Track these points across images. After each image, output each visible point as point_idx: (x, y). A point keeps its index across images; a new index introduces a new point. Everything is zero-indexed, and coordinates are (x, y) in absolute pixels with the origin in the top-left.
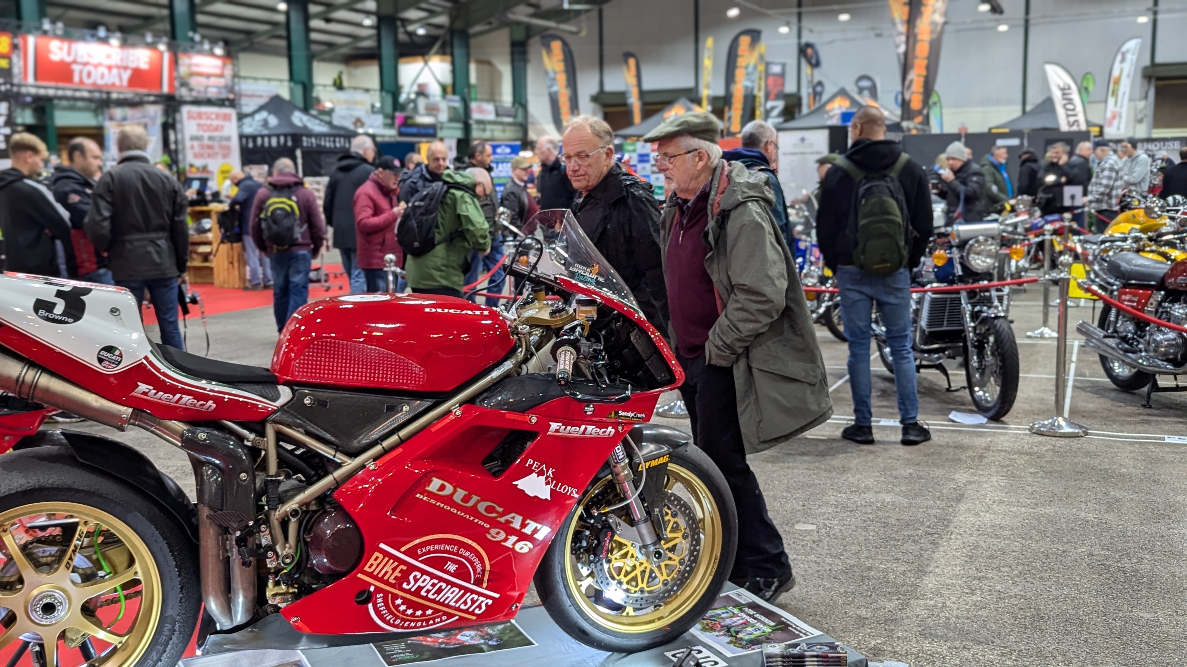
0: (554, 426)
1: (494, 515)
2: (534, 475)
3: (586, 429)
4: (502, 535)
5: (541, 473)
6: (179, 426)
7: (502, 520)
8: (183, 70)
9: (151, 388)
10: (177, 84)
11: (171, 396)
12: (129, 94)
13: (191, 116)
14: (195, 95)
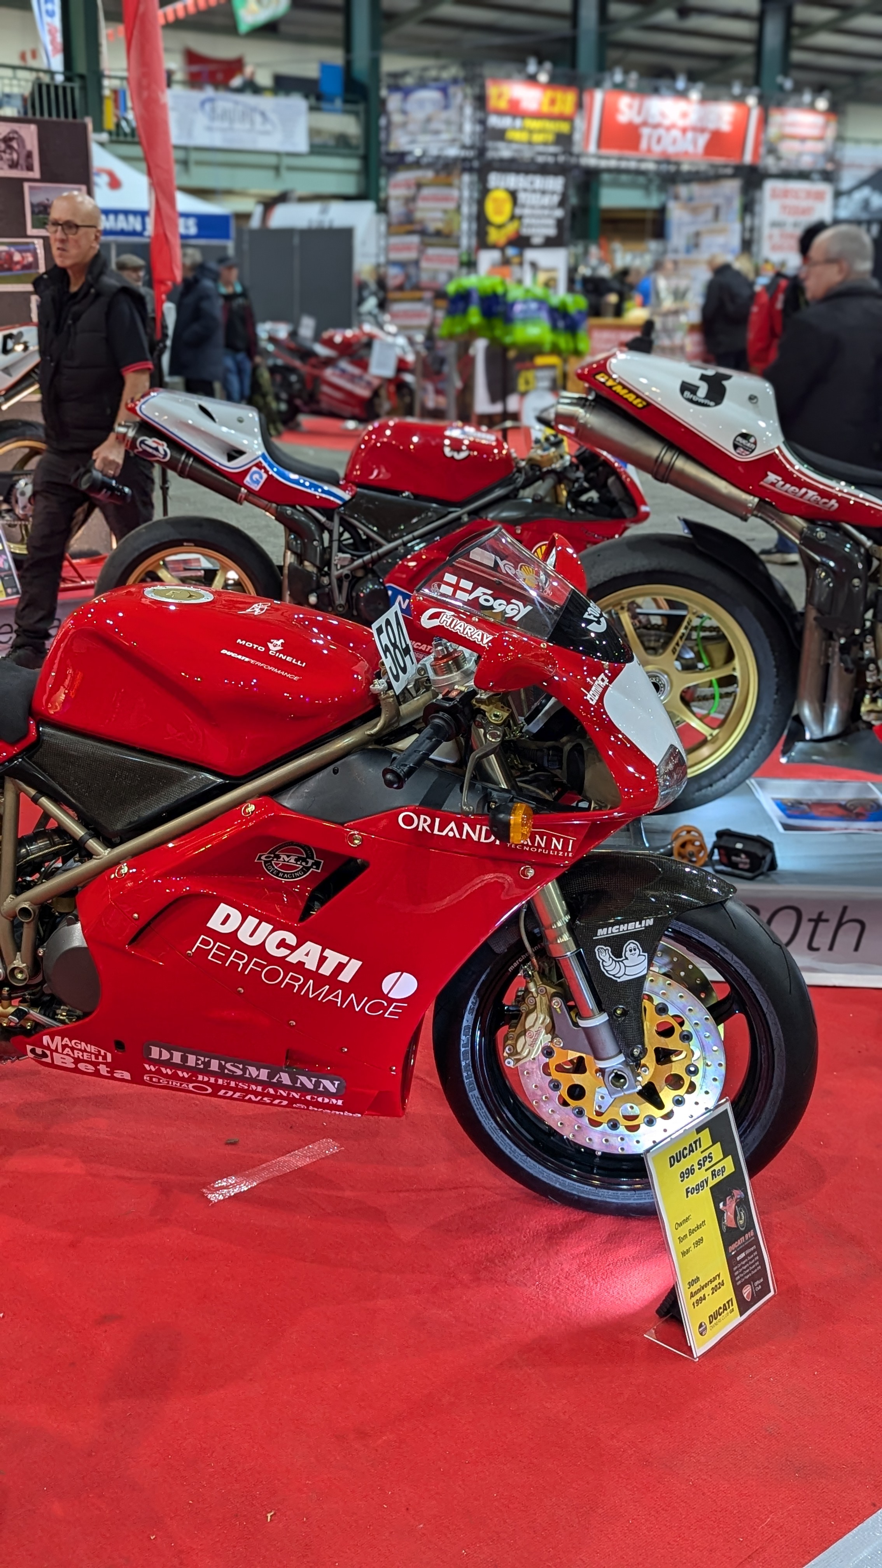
6: (799, 522)
8: (773, 131)
9: (780, 479)
10: (762, 150)
11: (797, 490)
12: (703, 165)
13: (775, 195)
14: (783, 165)
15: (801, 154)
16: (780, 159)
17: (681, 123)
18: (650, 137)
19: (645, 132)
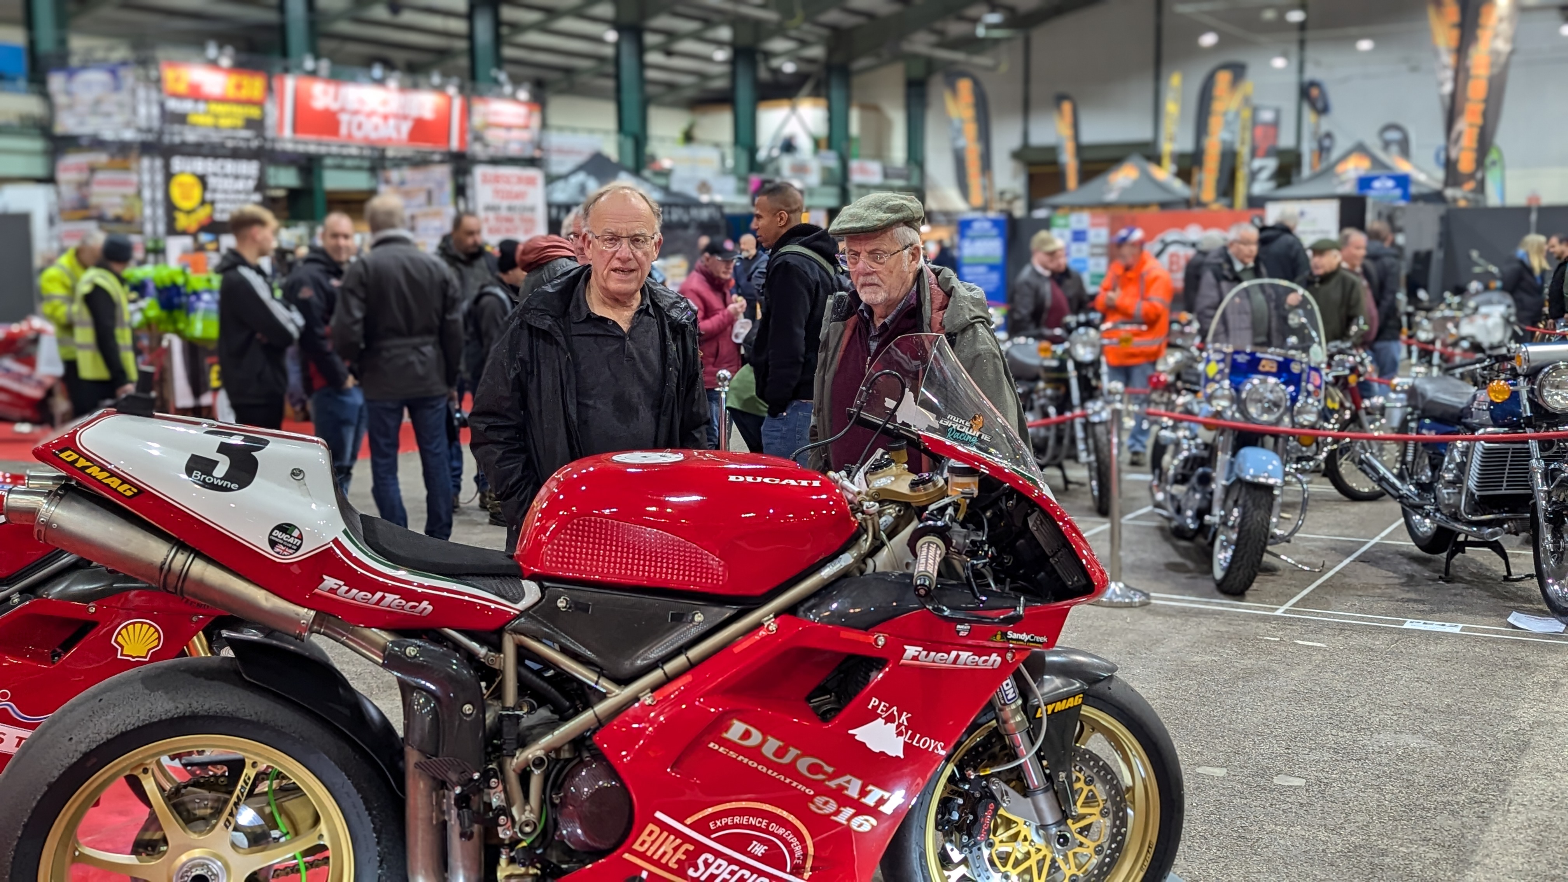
0: (911, 651)
1: (820, 777)
2: (880, 721)
3: (958, 656)
4: (832, 806)
5: (890, 719)
6: (381, 636)
7: (833, 784)
8: (477, 120)
9: (342, 583)
10: (469, 137)
11: (370, 595)
12: (408, 151)
13: (485, 180)
14: (491, 152)
15: (507, 142)
16: (486, 145)
17: (382, 110)
18: (350, 124)
19: (344, 118)
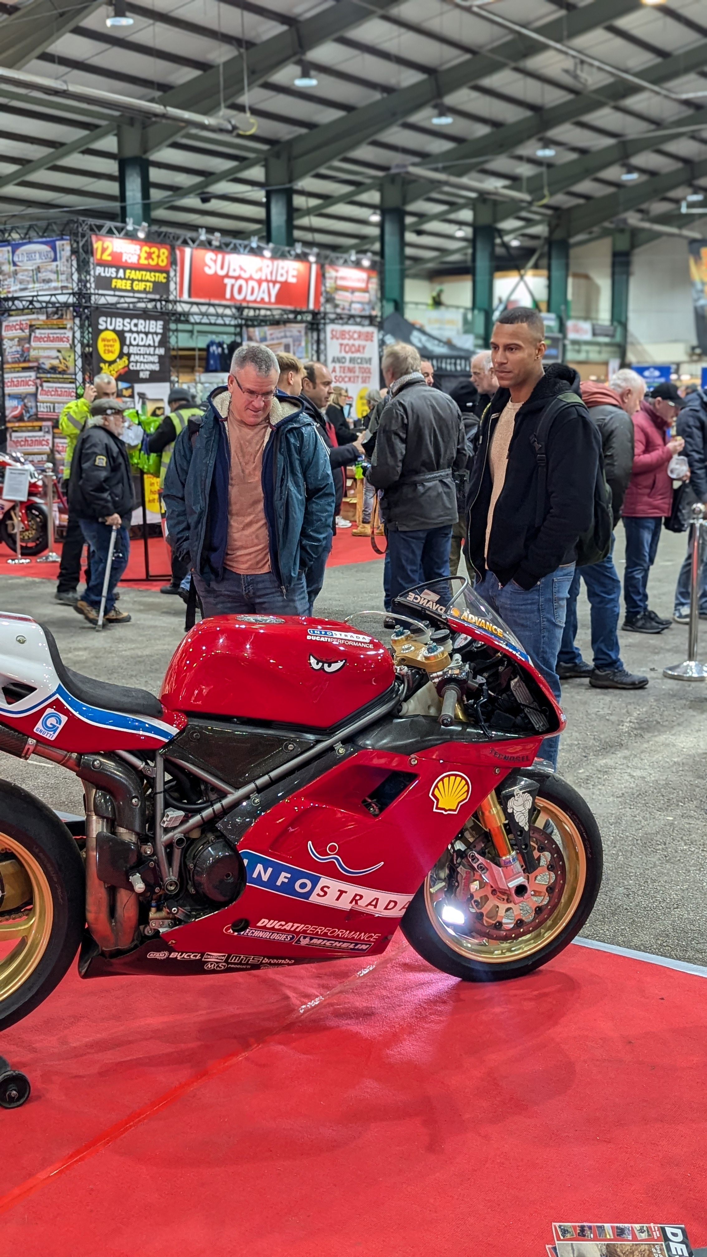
8: (329, 284)
10: (322, 299)
15: (352, 302)
16: (336, 306)
17: (257, 275)
18: (232, 288)
19: (228, 282)
